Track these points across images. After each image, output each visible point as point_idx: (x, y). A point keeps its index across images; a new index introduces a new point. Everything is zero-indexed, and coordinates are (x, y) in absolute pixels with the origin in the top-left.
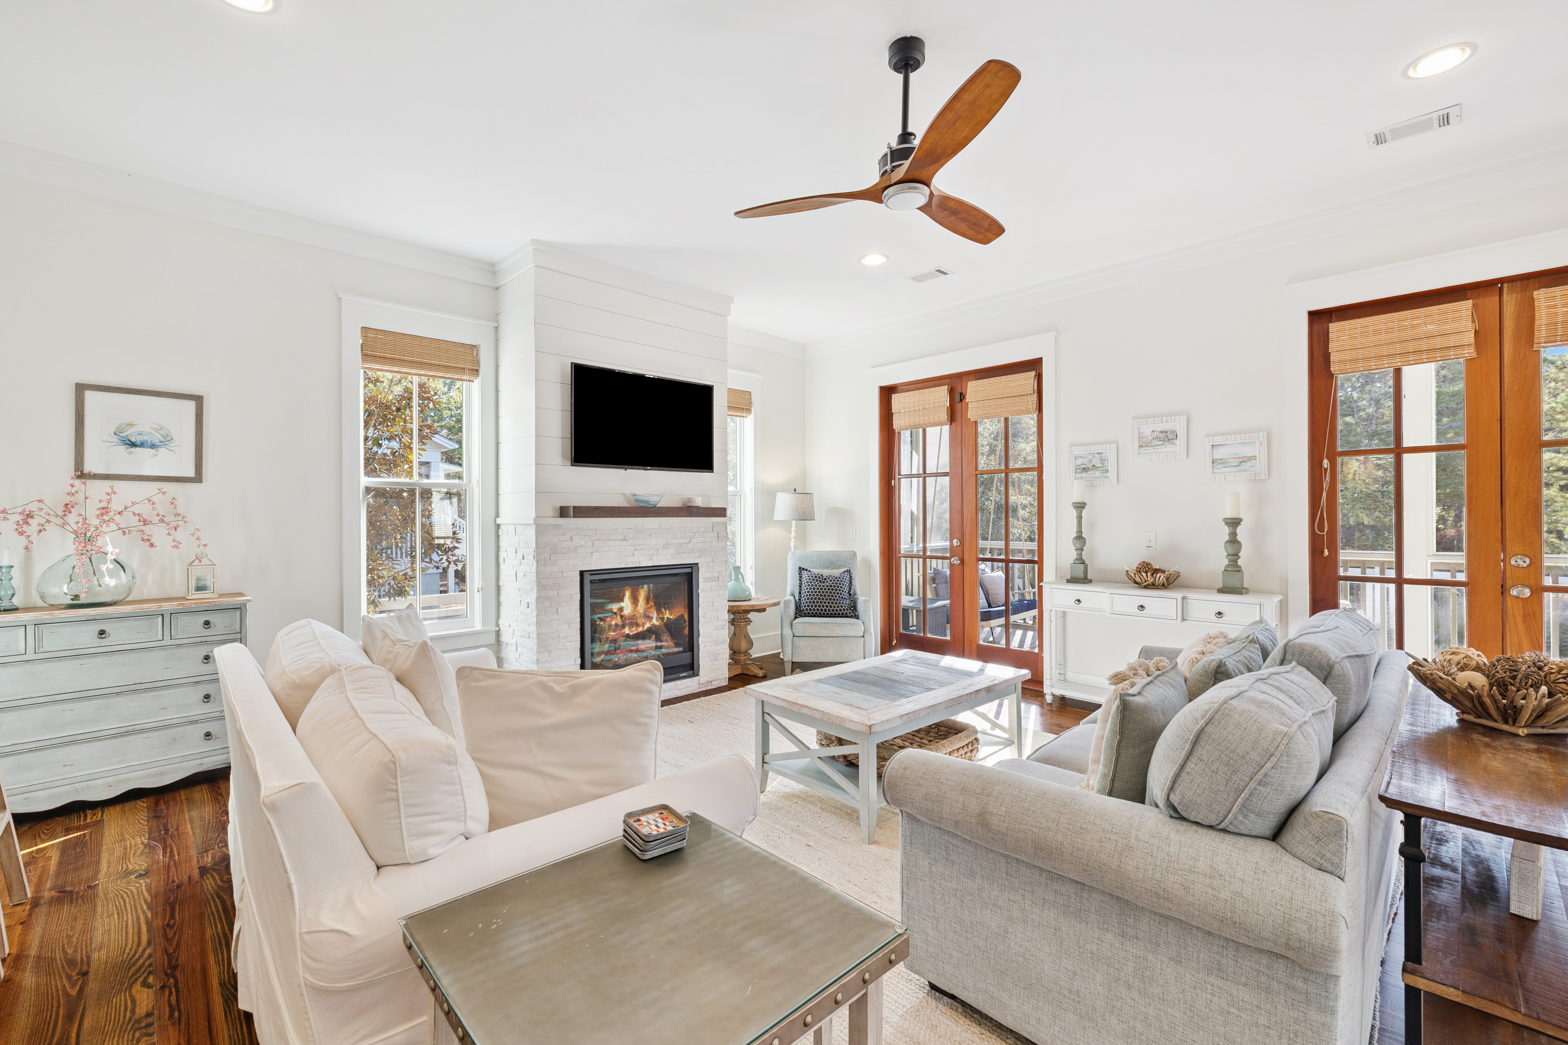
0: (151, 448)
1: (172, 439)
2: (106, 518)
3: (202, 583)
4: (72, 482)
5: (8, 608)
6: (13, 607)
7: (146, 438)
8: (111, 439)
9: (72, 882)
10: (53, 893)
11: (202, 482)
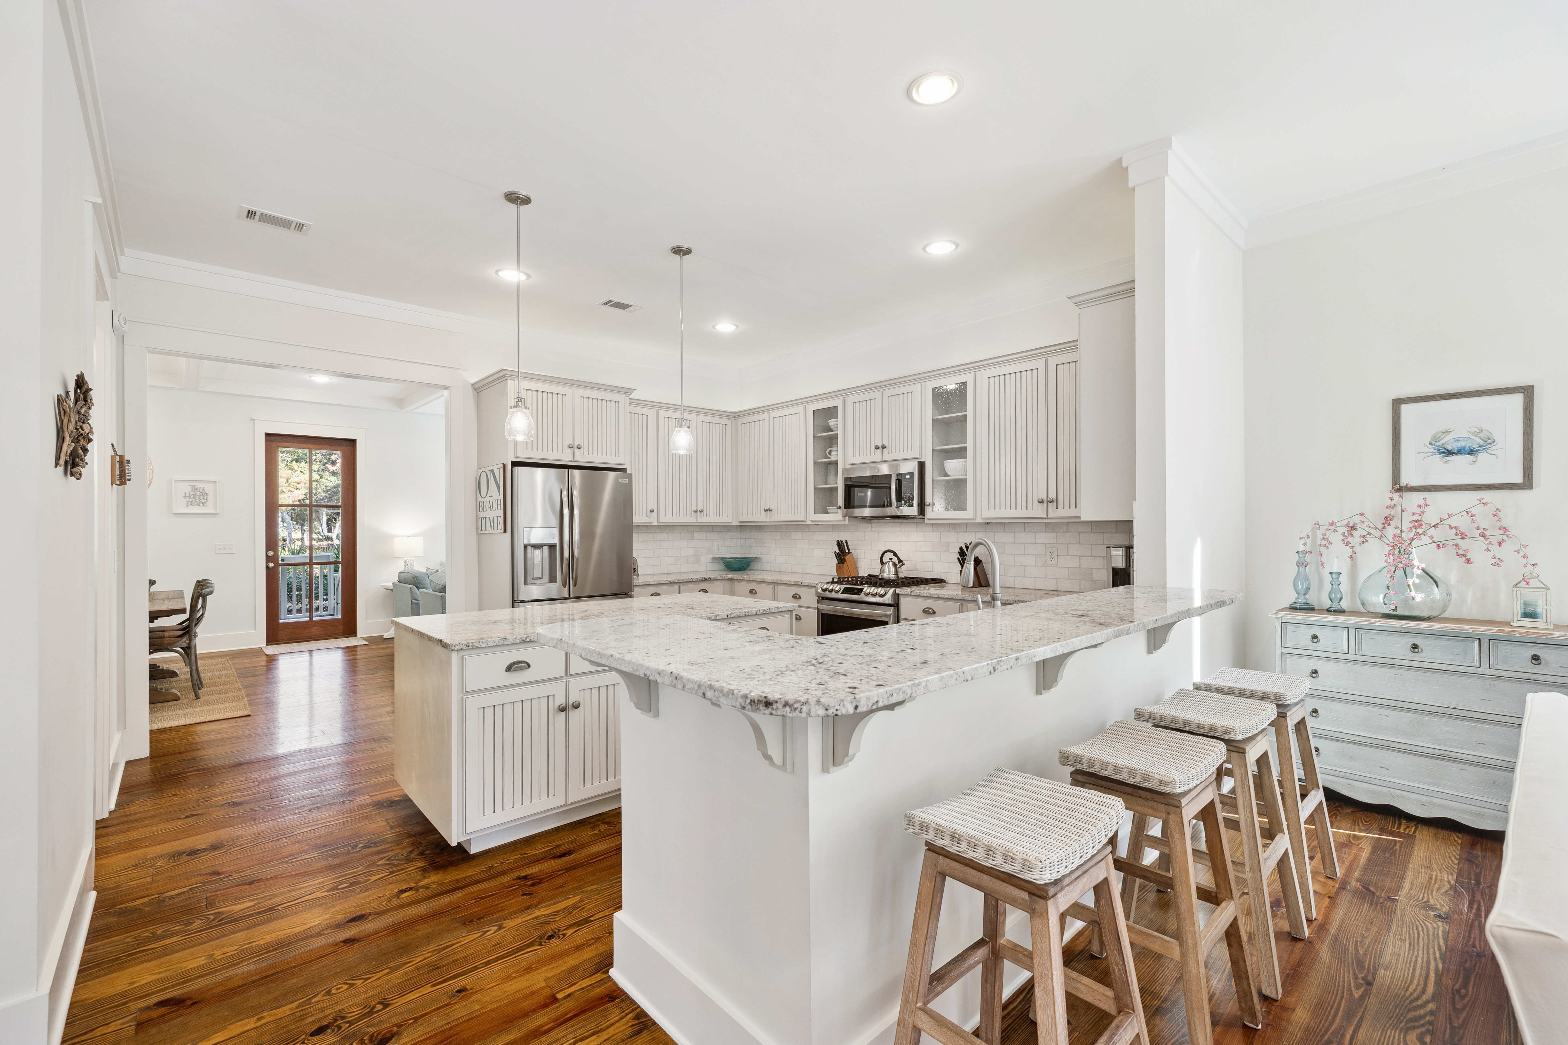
0: (1469, 454)
1: (1494, 441)
2: (1420, 531)
3: (1530, 609)
4: (1391, 495)
5: (1337, 609)
6: (1341, 610)
7: (1463, 444)
8: (1427, 450)
9: (1375, 883)
10: (1358, 885)
11: (1532, 488)
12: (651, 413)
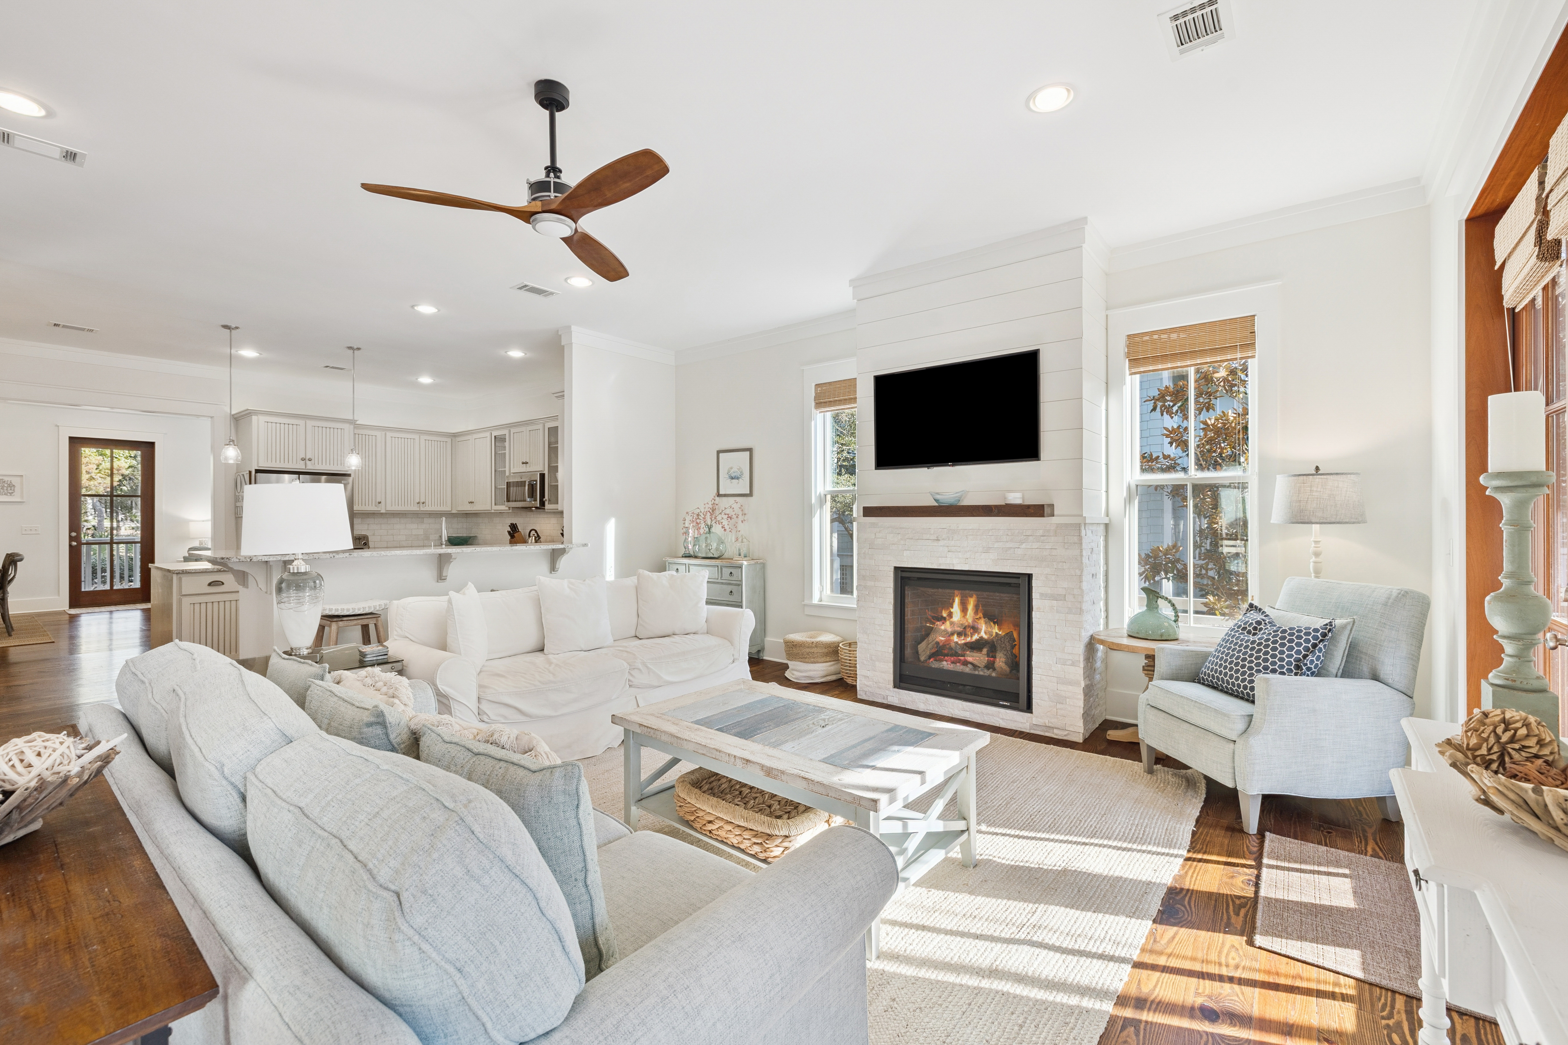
11: (752, 497)
12: (378, 434)
